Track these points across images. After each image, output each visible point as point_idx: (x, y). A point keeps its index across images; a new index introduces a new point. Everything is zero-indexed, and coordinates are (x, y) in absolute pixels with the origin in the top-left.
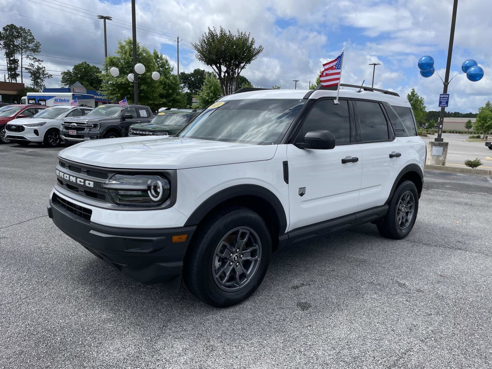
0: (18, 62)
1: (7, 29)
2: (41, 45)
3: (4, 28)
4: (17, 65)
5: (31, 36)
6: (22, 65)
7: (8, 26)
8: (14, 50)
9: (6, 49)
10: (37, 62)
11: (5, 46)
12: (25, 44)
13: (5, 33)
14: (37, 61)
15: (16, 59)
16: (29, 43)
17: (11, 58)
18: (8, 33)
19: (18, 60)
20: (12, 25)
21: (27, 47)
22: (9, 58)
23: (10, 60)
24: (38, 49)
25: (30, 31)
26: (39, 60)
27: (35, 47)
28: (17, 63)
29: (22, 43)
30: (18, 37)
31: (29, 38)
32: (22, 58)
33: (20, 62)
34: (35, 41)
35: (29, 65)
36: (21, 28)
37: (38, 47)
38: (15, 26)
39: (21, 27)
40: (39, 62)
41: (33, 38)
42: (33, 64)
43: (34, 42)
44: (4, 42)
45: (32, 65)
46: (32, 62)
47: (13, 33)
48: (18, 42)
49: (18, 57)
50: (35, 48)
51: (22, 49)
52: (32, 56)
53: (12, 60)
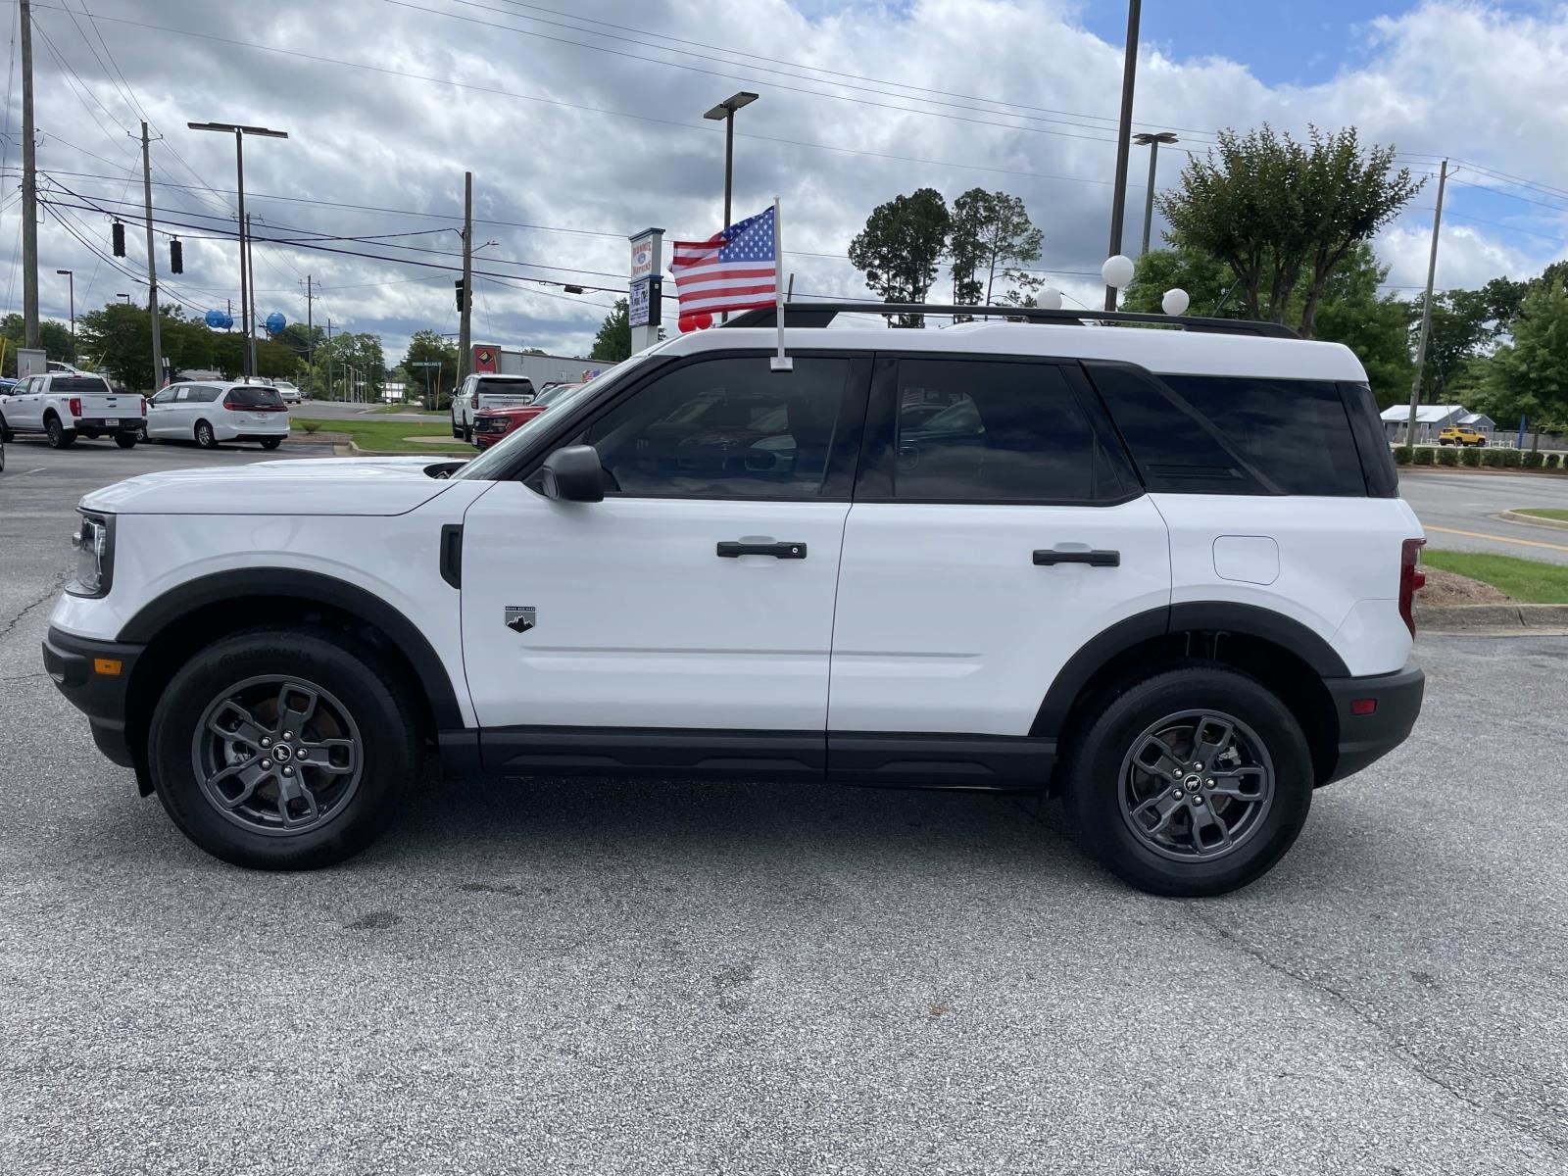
0: (981, 290)
1: (965, 203)
2: (1043, 237)
3: (957, 203)
4: (978, 298)
5: (1020, 214)
6: (989, 297)
7: (968, 194)
8: (975, 257)
9: (956, 256)
10: (1028, 286)
11: (954, 250)
12: (1005, 238)
13: (957, 215)
14: (1029, 282)
15: (976, 280)
16: (1015, 234)
17: (966, 280)
18: (964, 212)
19: (981, 284)
20: (978, 190)
21: (1010, 245)
22: (961, 280)
23: (962, 286)
24: (1035, 249)
25: (1020, 201)
26: (1035, 281)
27: (1028, 243)
28: (978, 291)
29: (997, 236)
30: (989, 220)
31: (1016, 220)
32: (991, 279)
33: (984, 290)
34: (1031, 227)
35: (1007, 295)
36: (999, 197)
37: (1037, 242)
38: (984, 193)
39: (1001, 193)
40: (1033, 285)
41: (1027, 221)
42: (1018, 290)
43: (1026, 230)
44: (953, 239)
45: (1014, 296)
46: (1015, 286)
47: (977, 212)
48: (985, 235)
49: (980, 275)
50: (1027, 247)
51: (995, 254)
52: (1019, 270)
53: (967, 286)
